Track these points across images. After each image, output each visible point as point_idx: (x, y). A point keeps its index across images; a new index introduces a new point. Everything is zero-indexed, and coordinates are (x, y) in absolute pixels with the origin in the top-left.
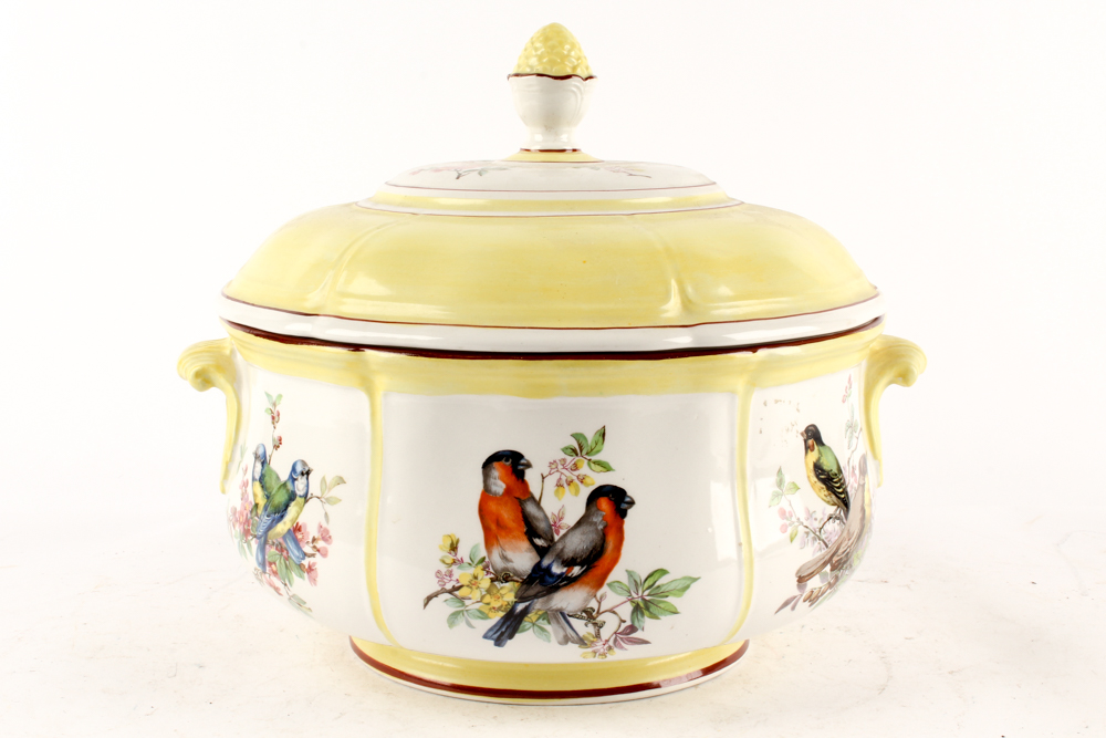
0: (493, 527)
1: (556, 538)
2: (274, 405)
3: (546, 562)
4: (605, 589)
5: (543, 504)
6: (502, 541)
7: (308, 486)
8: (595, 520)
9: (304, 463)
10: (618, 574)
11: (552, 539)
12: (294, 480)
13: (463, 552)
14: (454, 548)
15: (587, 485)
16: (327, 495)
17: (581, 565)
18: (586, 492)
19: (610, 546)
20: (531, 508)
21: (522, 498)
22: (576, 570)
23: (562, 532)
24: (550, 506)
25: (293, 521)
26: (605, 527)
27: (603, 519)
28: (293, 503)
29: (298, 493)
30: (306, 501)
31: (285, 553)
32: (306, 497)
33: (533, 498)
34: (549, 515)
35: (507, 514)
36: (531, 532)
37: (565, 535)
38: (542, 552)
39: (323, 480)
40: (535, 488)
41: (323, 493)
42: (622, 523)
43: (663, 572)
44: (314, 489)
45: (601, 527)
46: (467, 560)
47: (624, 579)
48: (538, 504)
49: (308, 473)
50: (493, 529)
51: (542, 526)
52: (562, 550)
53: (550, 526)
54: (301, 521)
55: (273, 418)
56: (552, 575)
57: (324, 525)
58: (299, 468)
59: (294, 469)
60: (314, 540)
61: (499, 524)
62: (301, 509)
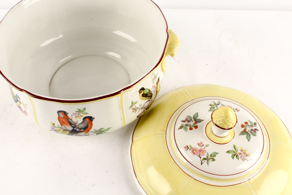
0: (62, 122)
1: (77, 125)
3: (75, 129)
4: (89, 132)
5: (72, 120)
6: (64, 125)
8: (85, 122)
10: (92, 130)
11: (76, 125)
13: (56, 125)
14: (54, 124)
15: (82, 117)
17: (83, 129)
18: (82, 118)
19: (89, 126)
20: (70, 120)
21: (68, 118)
22: (82, 130)
23: (78, 124)
24: (74, 120)
26: (88, 123)
27: (87, 122)
33: (70, 119)
34: (74, 121)
35: (65, 121)
36: (71, 124)
37: (78, 125)
38: (74, 127)
40: (70, 117)
42: (92, 122)
43: (103, 128)
45: (87, 123)
46: (57, 127)
47: (94, 131)
48: (71, 120)
50: (62, 123)
51: (73, 123)
52: (78, 127)
53: (75, 123)
56: (77, 131)
61: (63, 122)
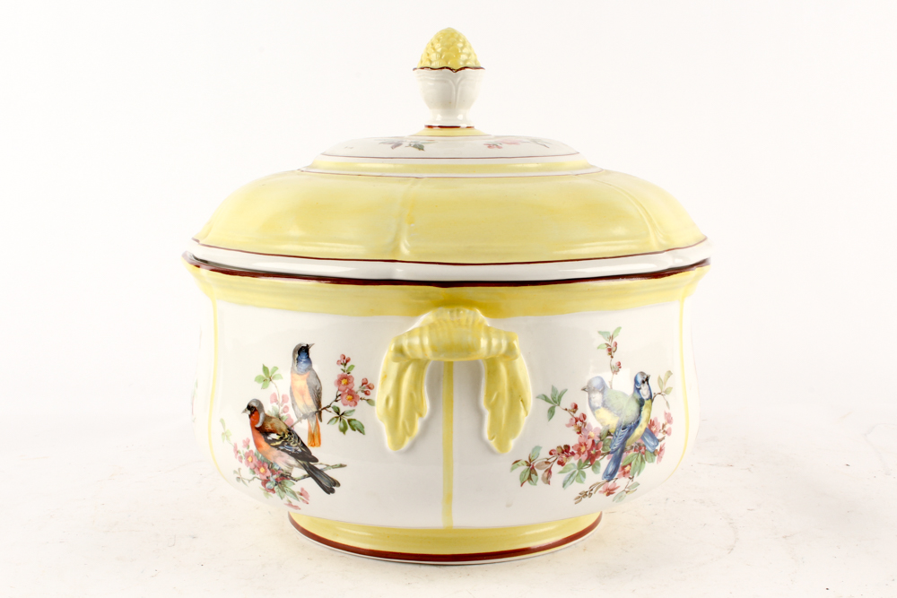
2: (611, 338)
7: (650, 389)
9: (642, 373)
12: (638, 390)
16: (664, 389)
25: (647, 421)
28: (644, 407)
29: (645, 398)
30: (652, 401)
31: (643, 450)
32: (651, 398)
39: (660, 379)
41: (661, 388)
44: (655, 388)
49: (647, 380)
54: (652, 418)
55: (610, 350)
57: (667, 411)
58: (640, 380)
59: (636, 382)
60: (664, 426)
62: (651, 408)
